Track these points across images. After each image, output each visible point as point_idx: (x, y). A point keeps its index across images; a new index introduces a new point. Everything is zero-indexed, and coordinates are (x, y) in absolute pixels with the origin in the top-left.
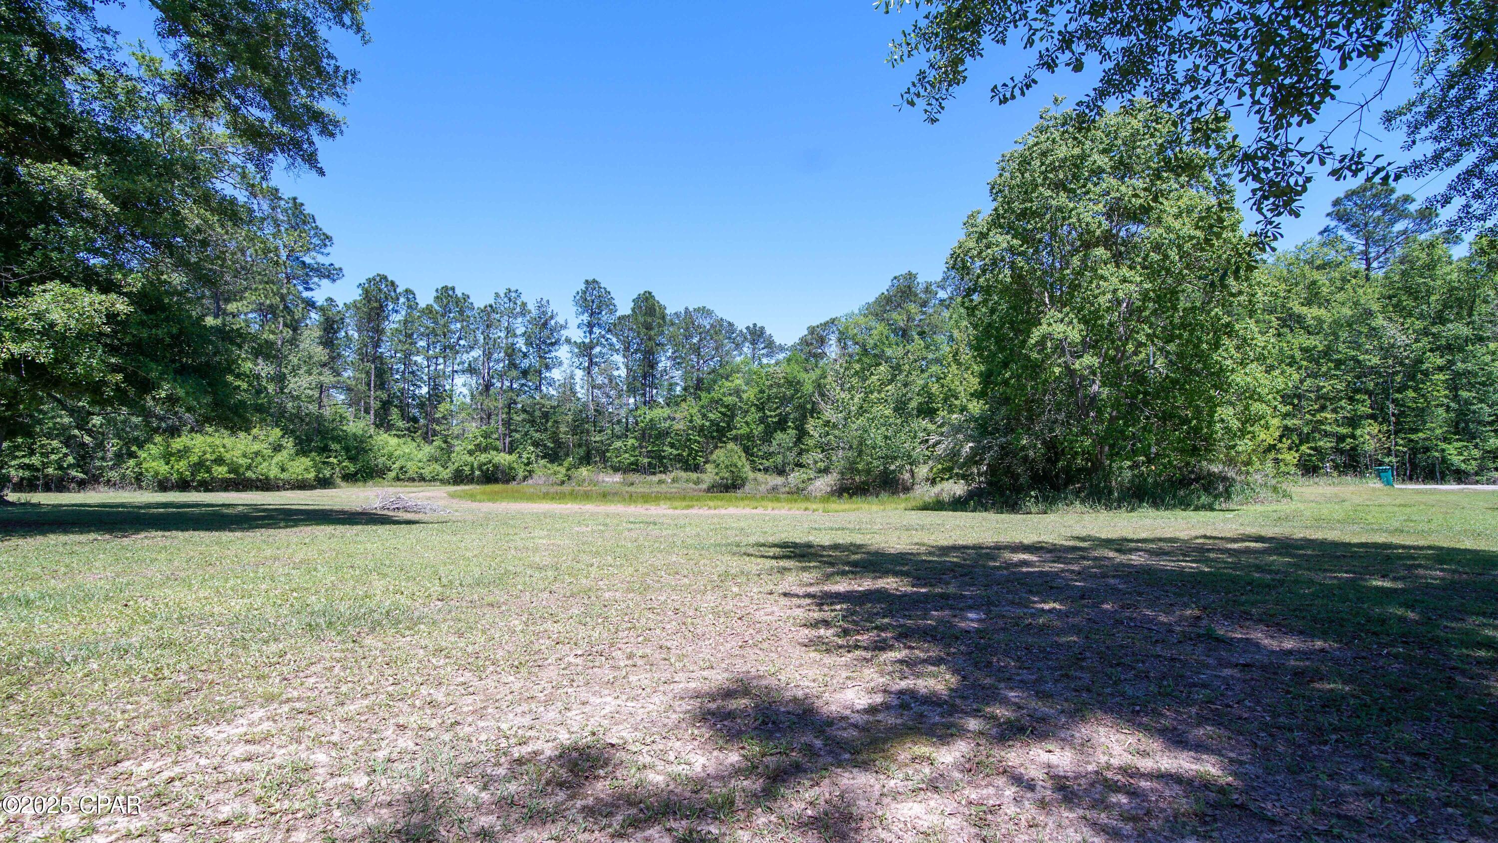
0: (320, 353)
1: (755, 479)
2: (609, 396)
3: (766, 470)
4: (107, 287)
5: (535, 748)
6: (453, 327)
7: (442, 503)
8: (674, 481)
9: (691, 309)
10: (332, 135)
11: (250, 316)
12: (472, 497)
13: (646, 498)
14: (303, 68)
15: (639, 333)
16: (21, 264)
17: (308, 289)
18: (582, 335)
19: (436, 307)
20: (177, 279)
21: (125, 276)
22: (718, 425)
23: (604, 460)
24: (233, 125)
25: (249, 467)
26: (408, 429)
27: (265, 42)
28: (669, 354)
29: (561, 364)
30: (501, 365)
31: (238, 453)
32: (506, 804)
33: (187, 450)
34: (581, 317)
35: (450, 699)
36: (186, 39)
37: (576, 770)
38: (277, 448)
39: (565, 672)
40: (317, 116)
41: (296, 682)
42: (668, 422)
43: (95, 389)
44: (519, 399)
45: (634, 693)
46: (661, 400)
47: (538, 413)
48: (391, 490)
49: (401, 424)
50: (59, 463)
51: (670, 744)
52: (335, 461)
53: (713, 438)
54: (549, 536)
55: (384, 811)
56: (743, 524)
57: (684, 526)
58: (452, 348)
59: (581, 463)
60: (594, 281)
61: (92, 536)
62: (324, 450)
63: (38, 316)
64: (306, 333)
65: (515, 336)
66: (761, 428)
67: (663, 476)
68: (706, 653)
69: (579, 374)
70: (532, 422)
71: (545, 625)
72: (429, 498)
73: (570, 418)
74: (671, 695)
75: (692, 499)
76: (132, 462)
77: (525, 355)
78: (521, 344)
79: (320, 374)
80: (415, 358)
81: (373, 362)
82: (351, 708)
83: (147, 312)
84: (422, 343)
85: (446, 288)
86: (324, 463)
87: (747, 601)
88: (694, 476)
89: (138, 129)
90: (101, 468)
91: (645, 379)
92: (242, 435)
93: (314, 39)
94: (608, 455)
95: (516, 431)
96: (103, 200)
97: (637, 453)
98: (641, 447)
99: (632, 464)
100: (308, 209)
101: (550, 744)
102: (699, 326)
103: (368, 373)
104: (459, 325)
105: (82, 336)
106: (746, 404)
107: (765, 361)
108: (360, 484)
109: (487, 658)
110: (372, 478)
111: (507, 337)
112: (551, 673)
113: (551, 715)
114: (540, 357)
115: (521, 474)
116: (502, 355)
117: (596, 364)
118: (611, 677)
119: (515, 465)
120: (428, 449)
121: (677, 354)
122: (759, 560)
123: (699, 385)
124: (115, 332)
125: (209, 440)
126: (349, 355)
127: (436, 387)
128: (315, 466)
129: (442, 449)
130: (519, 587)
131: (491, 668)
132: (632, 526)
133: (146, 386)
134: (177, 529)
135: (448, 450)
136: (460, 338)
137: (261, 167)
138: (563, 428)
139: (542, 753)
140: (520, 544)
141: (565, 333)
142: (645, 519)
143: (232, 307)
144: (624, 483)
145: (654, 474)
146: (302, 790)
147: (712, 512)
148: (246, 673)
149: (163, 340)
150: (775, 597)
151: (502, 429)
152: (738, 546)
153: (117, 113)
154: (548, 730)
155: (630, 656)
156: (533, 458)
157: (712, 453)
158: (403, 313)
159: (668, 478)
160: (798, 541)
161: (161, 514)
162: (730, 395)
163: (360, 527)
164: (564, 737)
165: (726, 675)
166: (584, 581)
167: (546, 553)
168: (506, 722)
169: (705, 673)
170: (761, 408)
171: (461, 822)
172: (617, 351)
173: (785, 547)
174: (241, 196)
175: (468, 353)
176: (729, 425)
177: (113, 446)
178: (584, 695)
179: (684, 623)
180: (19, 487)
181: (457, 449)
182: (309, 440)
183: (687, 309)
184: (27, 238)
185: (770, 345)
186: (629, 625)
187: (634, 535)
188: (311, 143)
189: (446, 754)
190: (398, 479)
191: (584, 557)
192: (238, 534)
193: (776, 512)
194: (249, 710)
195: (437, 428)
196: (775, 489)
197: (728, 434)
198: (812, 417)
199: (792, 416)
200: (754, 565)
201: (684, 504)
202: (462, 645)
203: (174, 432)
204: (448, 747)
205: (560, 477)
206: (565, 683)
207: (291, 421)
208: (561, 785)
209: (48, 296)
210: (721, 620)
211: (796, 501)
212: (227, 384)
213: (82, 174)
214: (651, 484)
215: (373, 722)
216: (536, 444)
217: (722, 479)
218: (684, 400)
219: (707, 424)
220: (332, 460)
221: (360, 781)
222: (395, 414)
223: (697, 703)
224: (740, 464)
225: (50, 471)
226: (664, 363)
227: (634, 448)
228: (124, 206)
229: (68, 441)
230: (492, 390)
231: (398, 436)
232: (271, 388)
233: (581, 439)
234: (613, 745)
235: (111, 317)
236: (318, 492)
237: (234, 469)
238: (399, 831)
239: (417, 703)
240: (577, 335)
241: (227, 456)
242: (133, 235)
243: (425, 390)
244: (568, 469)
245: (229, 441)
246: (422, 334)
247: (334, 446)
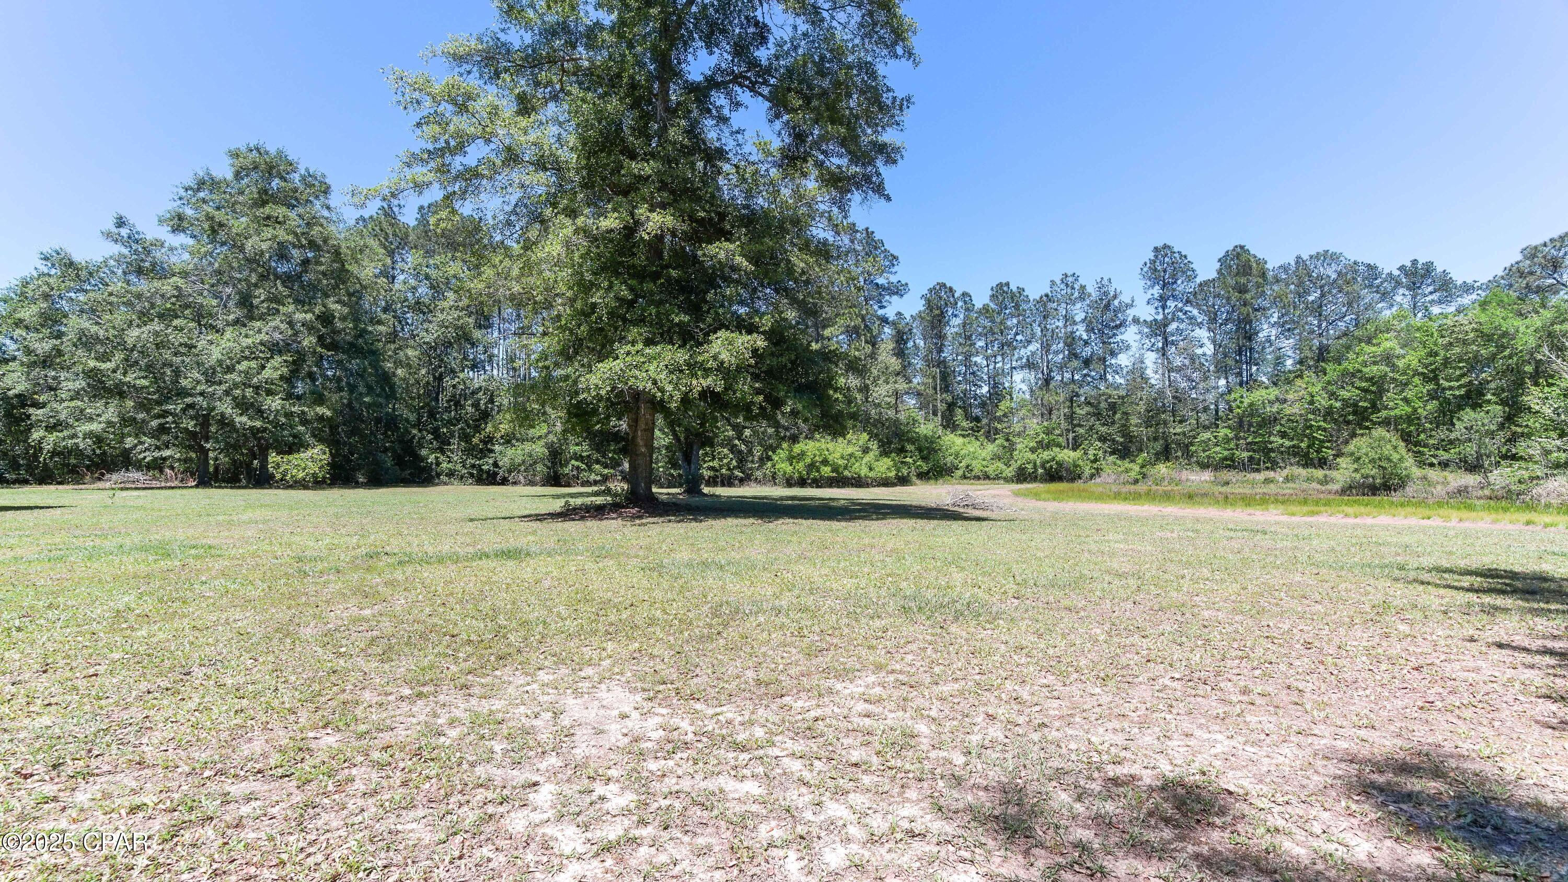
0: (894, 363)
1: (1425, 478)
2: (1190, 380)
3: (1444, 465)
4: (751, 329)
5: (1132, 772)
6: (1009, 323)
7: (1007, 501)
8: (1287, 479)
9: (1305, 257)
10: (895, 162)
11: (841, 337)
12: (1037, 496)
13: (1247, 501)
14: (867, 110)
15: (1228, 299)
16: (704, 321)
17: (881, 307)
18: (1153, 311)
19: (992, 305)
20: (791, 315)
21: (761, 318)
22: (1355, 405)
23: (1188, 455)
24: (821, 178)
25: (846, 468)
26: (972, 429)
27: (838, 99)
28: (1274, 319)
29: (1128, 347)
30: (1061, 356)
31: (837, 455)
32: (1103, 823)
33: (803, 454)
34: (1151, 291)
35: (1035, 699)
36: (786, 117)
37: (1184, 808)
38: (866, 450)
39: (1160, 695)
40: (882, 148)
41: (898, 657)
42: (1277, 405)
43: (747, 408)
44: (1082, 391)
45: (1254, 736)
46: (1264, 379)
47: (1103, 405)
48: (960, 487)
49: (965, 424)
50: (728, 464)
51: (1314, 813)
52: (911, 460)
53: (1348, 423)
54: (1126, 541)
55: (981, 793)
56: (1406, 539)
57: (1309, 537)
58: (1009, 344)
59: (1158, 459)
60: (1166, 247)
61: (751, 520)
62: (902, 451)
63: (715, 358)
64: (883, 346)
65: (1075, 323)
66: (1433, 405)
67: (1271, 474)
68: (1360, 706)
69: (1151, 358)
70: (1098, 415)
71: (1131, 639)
72: (994, 496)
73: (1142, 408)
74: (1309, 751)
75: (1317, 503)
76: (769, 464)
77: (1086, 343)
78: (1081, 331)
79: (895, 382)
80: (974, 359)
81: (938, 366)
82: (946, 689)
83: (775, 344)
84: (981, 343)
85: (1000, 285)
86: (902, 463)
87: (1426, 647)
88: (1319, 473)
89: (760, 201)
90: (751, 469)
91: (1240, 355)
92: (840, 440)
93: (875, 79)
94: (1193, 448)
95: (1080, 426)
96: (745, 263)
97: (1232, 445)
98: (1237, 438)
99: (1226, 459)
100: (877, 236)
101: (1149, 771)
102: (1321, 278)
103: (934, 377)
104: (1015, 321)
105: (739, 369)
106: (1405, 373)
107: (1436, 310)
108: (932, 482)
109: (1070, 664)
110: (942, 476)
111: (1065, 326)
112: (1142, 692)
113: (1148, 739)
114: (1104, 343)
115: (1087, 471)
116: (1061, 345)
117: (1173, 343)
118: (1220, 711)
119: (1080, 463)
120: (991, 448)
121: (1286, 318)
122: (1442, 591)
123: (1322, 354)
124: (757, 363)
125: (818, 444)
126: (918, 362)
127: (995, 385)
128: (895, 465)
129: (1004, 447)
130: (1098, 593)
131: (1075, 675)
132: (1232, 534)
133: (777, 404)
134: (802, 518)
135: (1010, 448)
136: (1017, 334)
137: (842, 208)
138: (1134, 420)
139: (1140, 779)
140: (1094, 547)
141: (1131, 313)
142: (1249, 526)
143: (827, 332)
144: (1215, 482)
145: (1258, 470)
146: (910, 753)
147: (1351, 521)
148: (860, 642)
149: (786, 365)
150: (1480, 646)
151: (1064, 425)
152: (1402, 568)
153: (749, 195)
154: (1145, 756)
155: (1245, 691)
156: (1100, 454)
157: (1346, 442)
158: (962, 316)
159: (1278, 476)
160: (1517, 569)
161: (790, 505)
162: (1375, 363)
163: (936, 522)
164: (1165, 767)
165: (1399, 742)
166: (1175, 594)
167: (1125, 559)
168: (1096, 734)
169: (1363, 733)
170: (1431, 377)
171: (1057, 827)
172: (1200, 325)
173: (1492, 577)
174: (829, 236)
175: (1025, 347)
176: (1374, 406)
177: (758, 452)
178: (1186, 726)
179: (1322, 662)
180: (708, 484)
181: (1019, 446)
182: (890, 443)
183: (1298, 257)
184: (706, 302)
185: (1446, 287)
186: (1240, 653)
187: (1235, 545)
188: (878, 174)
189: (1035, 753)
190: (964, 477)
191: (1171, 567)
192: (843, 524)
193: (1466, 524)
194: (864, 674)
195: (999, 426)
196: (1462, 491)
197: (1374, 417)
198: (1536, 384)
199: (1492, 385)
200: (1433, 598)
201: (1305, 509)
202: (1042, 646)
203: (794, 439)
204: (1036, 748)
205: (1133, 474)
206: (1161, 706)
207: (875, 426)
208: (1167, 821)
209: (719, 342)
210: (1383, 667)
211: (1505, 510)
212: (829, 397)
213: (732, 247)
214: (1253, 483)
215: (964, 706)
216: (1103, 439)
217: (1367, 477)
218: (1301, 376)
219: (1338, 404)
220: (908, 459)
221: (960, 760)
222: (959, 414)
223: (1353, 769)
224: (1395, 457)
225: (724, 471)
226: (1266, 330)
227: (1227, 440)
228: (756, 264)
229: (733, 449)
230: (1053, 384)
231: (963, 436)
232: (859, 396)
233: (1157, 431)
234: (1230, 793)
235: (755, 351)
236: (898, 489)
237: (835, 469)
238: (997, 817)
239: (1003, 696)
240: (1146, 312)
241: (830, 458)
242: (762, 286)
243: (985, 389)
244: (1142, 467)
245: (831, 446)
246: (980, 334)
247: (910, 447)
